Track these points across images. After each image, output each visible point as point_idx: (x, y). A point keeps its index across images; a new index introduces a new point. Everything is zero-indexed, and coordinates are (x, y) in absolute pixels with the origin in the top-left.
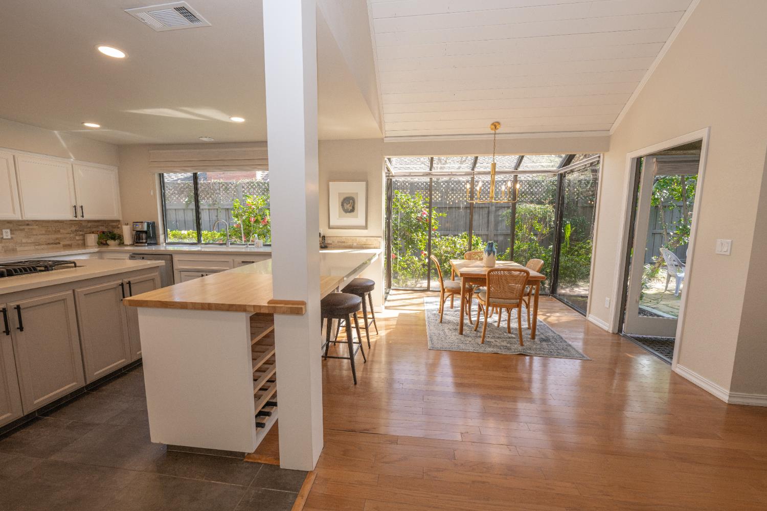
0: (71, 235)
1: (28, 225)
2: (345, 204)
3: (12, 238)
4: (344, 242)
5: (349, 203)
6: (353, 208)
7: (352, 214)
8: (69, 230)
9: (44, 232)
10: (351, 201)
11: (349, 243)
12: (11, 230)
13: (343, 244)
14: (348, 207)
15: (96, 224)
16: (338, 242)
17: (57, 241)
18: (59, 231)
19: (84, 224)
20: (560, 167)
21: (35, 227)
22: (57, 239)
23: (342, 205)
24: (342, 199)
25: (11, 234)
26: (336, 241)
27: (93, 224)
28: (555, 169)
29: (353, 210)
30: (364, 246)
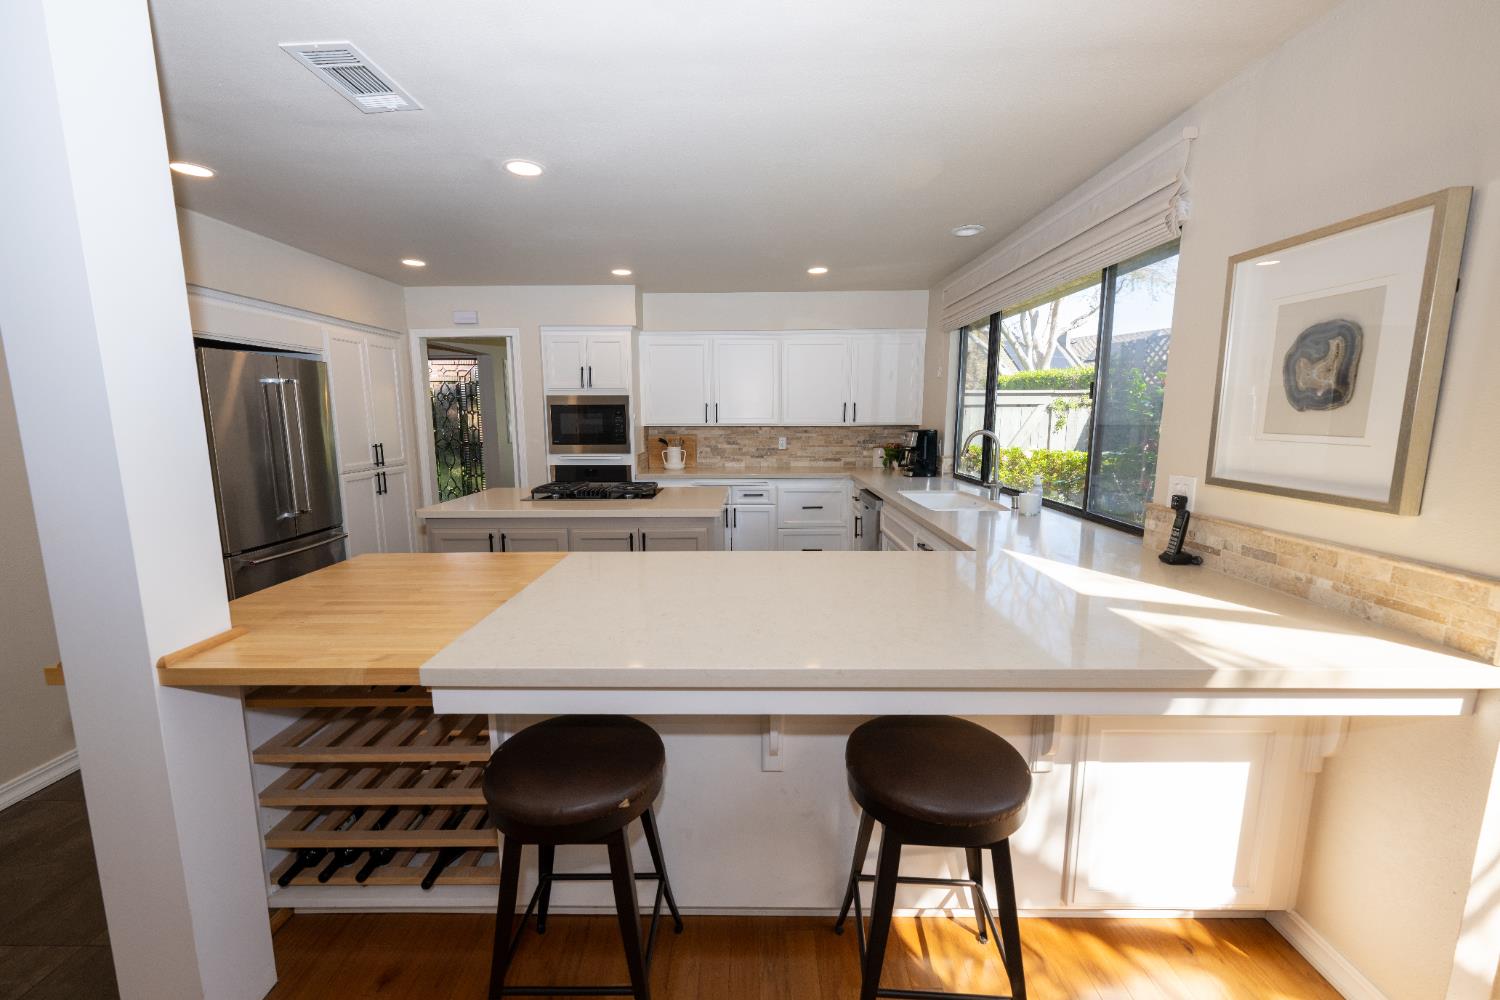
0: (857, 449)
1: (806, 432)
2: (1302, 361)
3: (787, 449)
5: (1323, 357)
6: (1347, 383)
7: (1334, 415)
8: (855, 442)
9: (822, 443)
10: (1335, 341)
12: (788, 439)
14: (1321, 378)
15: (897, 431)
17: (838, 456)
18: (841, 442)
19: (878, 431)
21: (814, 435)
22: (838, 453)
23: (1289, 368)
24: (1294, 335)
25: (788, 444)
26: (1244, 547)
27: (891, 431)
29: (1340, 396)
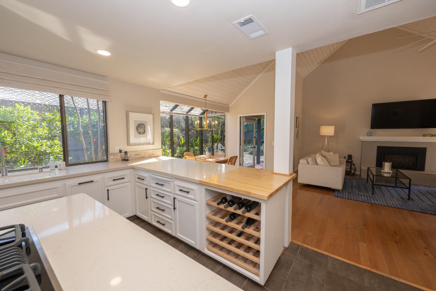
2: (139, 128)
4: (138, 155)
6: (145, 131)
7: (144, 135)
10: (143, 126)
11: (142, 155)
14: (141, 130)
16: (135, 155)
20: (200, 115)
23: (137, 128)
24: (136, 125)
26: (133, 155)
28: (198, 115)
29: (144, 133)
30: (152, 156)
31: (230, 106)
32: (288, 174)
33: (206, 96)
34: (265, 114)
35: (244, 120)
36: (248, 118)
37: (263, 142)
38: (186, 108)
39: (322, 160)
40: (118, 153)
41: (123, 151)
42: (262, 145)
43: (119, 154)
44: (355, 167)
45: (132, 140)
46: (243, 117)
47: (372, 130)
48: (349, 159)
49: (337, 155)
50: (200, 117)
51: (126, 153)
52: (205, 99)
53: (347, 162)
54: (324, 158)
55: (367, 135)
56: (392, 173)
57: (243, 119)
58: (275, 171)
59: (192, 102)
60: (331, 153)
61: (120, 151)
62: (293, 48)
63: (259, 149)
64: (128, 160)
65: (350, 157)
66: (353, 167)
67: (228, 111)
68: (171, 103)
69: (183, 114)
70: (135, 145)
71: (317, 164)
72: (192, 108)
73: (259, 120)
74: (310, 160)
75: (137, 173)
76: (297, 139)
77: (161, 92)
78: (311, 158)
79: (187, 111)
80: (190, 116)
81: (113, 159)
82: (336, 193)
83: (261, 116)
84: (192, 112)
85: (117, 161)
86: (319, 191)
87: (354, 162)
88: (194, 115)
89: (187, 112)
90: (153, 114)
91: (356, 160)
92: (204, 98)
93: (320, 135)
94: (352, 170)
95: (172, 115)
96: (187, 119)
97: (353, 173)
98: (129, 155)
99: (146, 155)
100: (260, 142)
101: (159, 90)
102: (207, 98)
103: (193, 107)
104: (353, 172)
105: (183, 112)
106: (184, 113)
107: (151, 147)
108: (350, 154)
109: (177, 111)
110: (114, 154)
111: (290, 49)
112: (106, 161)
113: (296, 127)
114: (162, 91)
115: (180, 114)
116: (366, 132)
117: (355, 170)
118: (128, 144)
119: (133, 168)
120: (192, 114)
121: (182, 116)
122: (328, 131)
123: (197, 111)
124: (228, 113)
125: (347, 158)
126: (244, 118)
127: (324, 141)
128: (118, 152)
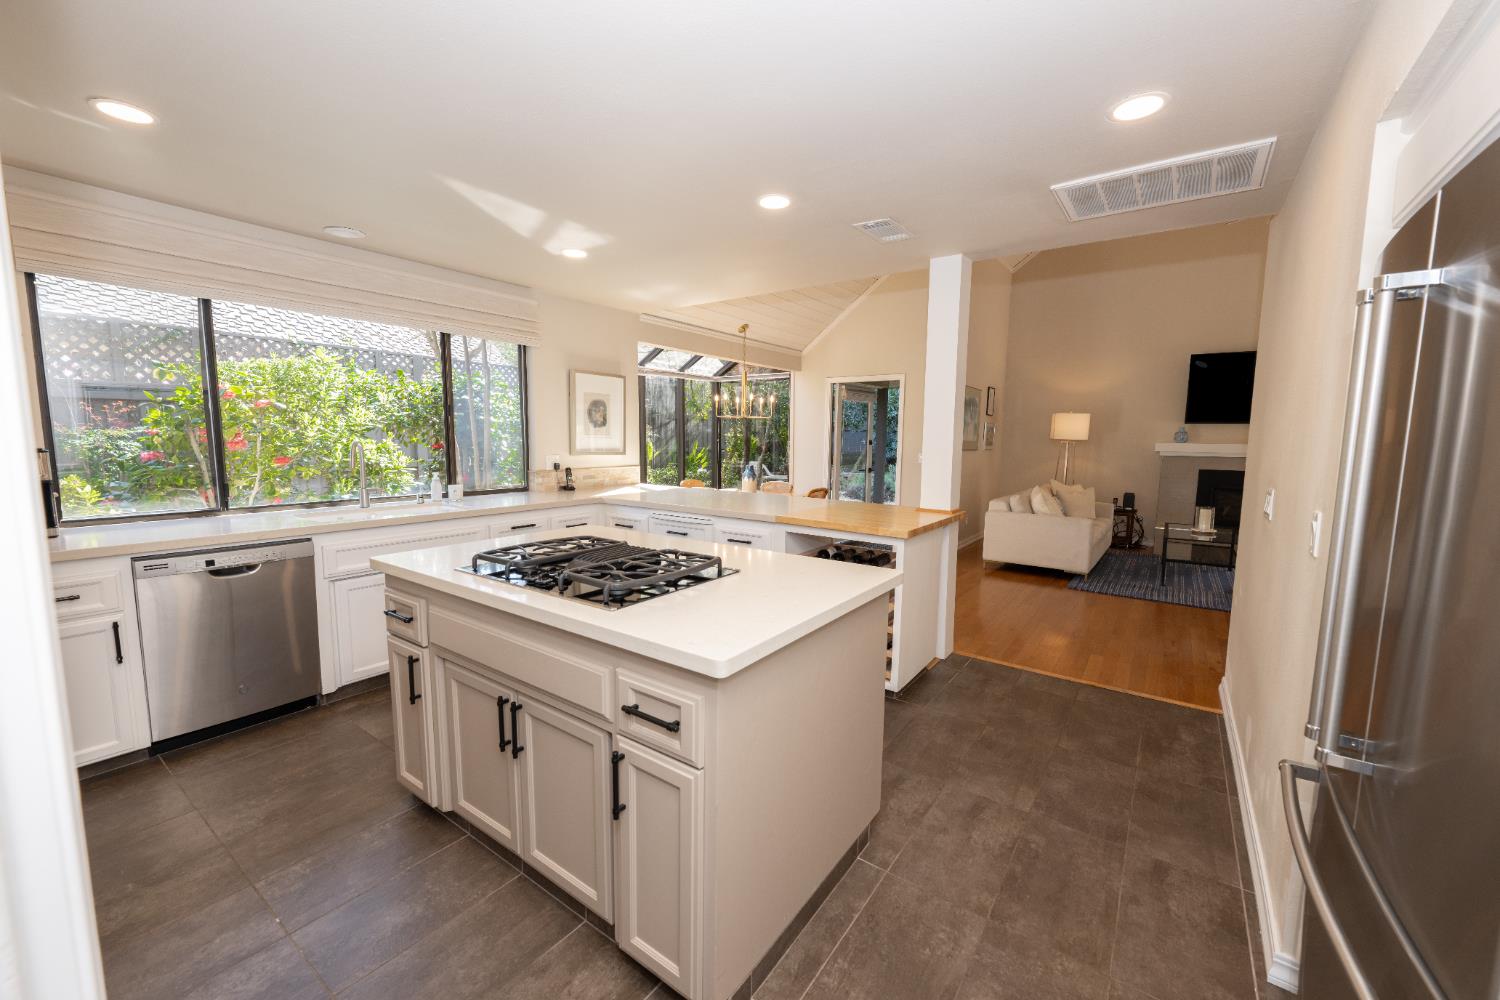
2: (593, 413)
4: (592, 477)
6: (605, 419)
7: (604, 428)
10: (601, 407)
11: (599, 480)
13: (592, 481)
14: (598, 417)
16: (585, 478)
20: (715, 375)
23: (590, 412)
24: (589, 404)
26: (581, 477)
28: (711, 375)
29: (604, 423)
30: (619, 482)
31: (804, 353)
32: (949, 509)
33: (744, 328)
34: (901, 378)
35: (844, 393)
36: (852, 388)
37: (893, 461)
38: (681, 357)
39: (1045, 500)
40: (549, 471)
41: (563, 467)
42: (887, 470)
43: (554, 473)
44: (1141, 526)
45: (581, 442)
46: (841, 384)
47: (1188, 427)
48: (1126, 508)
49: (1091, 492)
50: (713, 383)
51: (568, 471)
52: (742, 334)
53: (1117, 512)
54: (1052, 500)
55: (1175, 439)
56: (1216, 534)
57: (840, 390)
58: (923, 505)
59: (697, 341)
60: (1078, 488)
61: (556, 467)
62: (965, 254)
63: (879, 481)
64: (572, 489)
65: (1129, 498)
66: (1136, 526)
67: (799, 368)
68: (648, 344)
69: (673, 373)
70: (587, 452)
71: (1033, 512)
72: (696, 356)
73: (883, 393)
74: (1014, 500)
75: (614, 515)
76: (989, 448)
77: (642, 320)
78: (1018, 497)
79: (683, 364)
80: (690, 379)
81: (541, 484)
82: (1074, 583)
83: (888, 382)
84: (695, 367)
85: (549, 490)
86: (1032, 578)
87: (1139, 514)
88: (700, 377)
89: (682, 369)
90: (624, 378)
91: (1143, 509)
92: (741, 332)
93: (1051, 437)
94: (1134, 534)
95: (644, 377)
96: (680, 387)
97: (1137, 543)
98: (573, 478)
99: (607, 479)
100: (885, 460)
101: (637, 316)
102: (748, 334)
103: (698, 354)
104: (1135, 540)
105: (670, 367)
106: (673, 370)
107: (617, 459)
108: (1129, 491)
109: (656, 365)
110: (543, 473)
111: (958, 258)
112: (525, 489)
113: (987, 414)
114: (643, 318)
115: (663, 373)
116: (1173, 434)
117: (1142, 536)
118: (571, 450)
119: (601, 502)
120: (694, 373)
121: (667, 377)
122: (1072, 426)
123: (710, 366)
124: (797, 373)
125: (1120, 503)
126: (844, 387)
127: (1060, 457)
128: (552, 468)
